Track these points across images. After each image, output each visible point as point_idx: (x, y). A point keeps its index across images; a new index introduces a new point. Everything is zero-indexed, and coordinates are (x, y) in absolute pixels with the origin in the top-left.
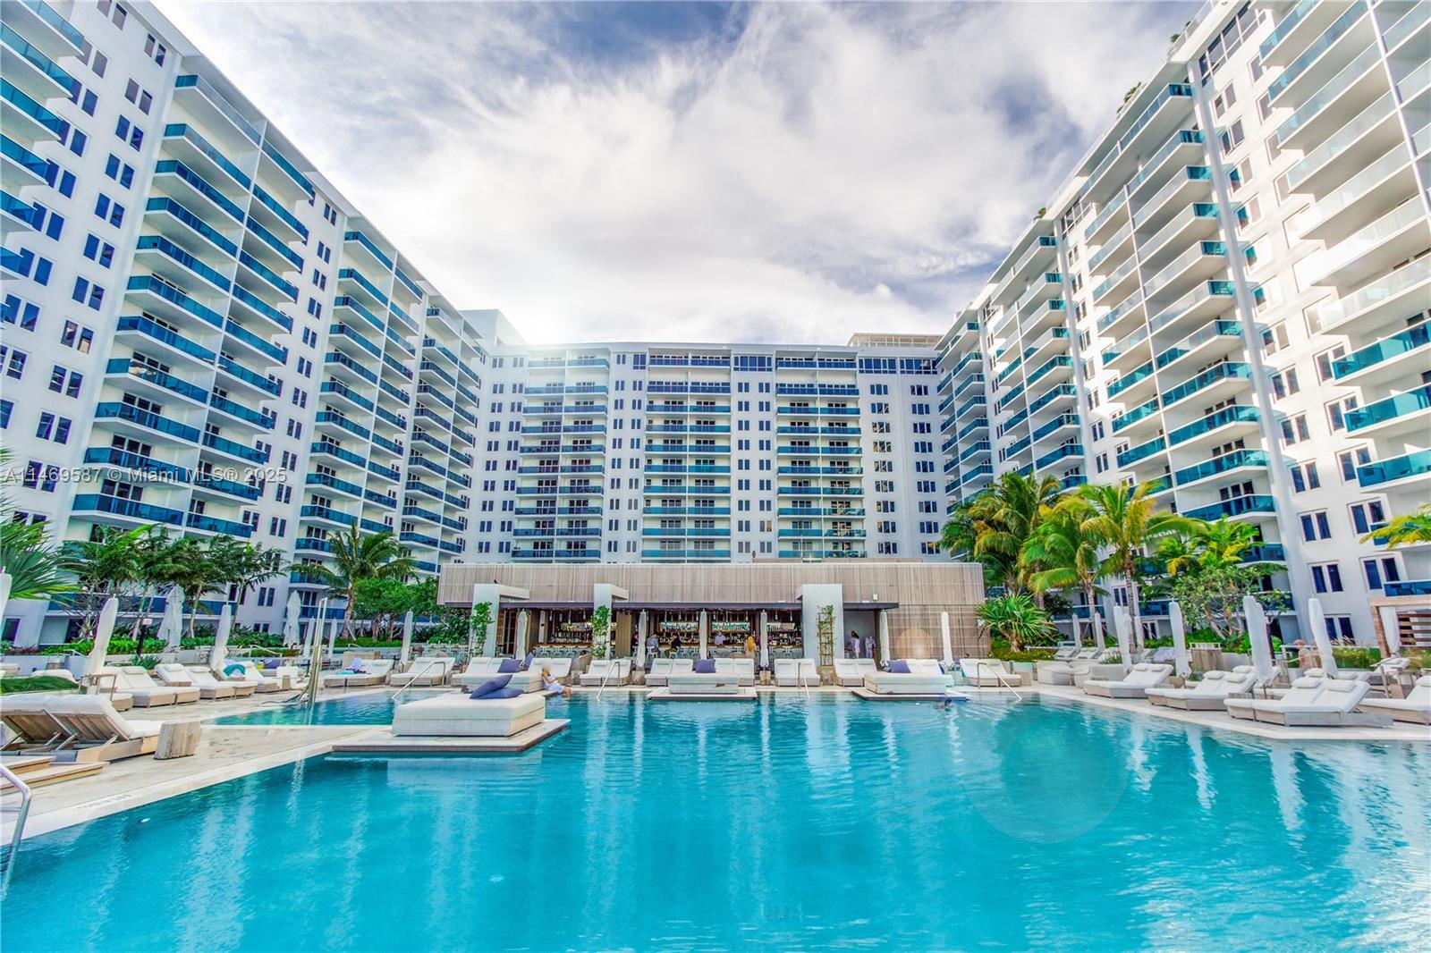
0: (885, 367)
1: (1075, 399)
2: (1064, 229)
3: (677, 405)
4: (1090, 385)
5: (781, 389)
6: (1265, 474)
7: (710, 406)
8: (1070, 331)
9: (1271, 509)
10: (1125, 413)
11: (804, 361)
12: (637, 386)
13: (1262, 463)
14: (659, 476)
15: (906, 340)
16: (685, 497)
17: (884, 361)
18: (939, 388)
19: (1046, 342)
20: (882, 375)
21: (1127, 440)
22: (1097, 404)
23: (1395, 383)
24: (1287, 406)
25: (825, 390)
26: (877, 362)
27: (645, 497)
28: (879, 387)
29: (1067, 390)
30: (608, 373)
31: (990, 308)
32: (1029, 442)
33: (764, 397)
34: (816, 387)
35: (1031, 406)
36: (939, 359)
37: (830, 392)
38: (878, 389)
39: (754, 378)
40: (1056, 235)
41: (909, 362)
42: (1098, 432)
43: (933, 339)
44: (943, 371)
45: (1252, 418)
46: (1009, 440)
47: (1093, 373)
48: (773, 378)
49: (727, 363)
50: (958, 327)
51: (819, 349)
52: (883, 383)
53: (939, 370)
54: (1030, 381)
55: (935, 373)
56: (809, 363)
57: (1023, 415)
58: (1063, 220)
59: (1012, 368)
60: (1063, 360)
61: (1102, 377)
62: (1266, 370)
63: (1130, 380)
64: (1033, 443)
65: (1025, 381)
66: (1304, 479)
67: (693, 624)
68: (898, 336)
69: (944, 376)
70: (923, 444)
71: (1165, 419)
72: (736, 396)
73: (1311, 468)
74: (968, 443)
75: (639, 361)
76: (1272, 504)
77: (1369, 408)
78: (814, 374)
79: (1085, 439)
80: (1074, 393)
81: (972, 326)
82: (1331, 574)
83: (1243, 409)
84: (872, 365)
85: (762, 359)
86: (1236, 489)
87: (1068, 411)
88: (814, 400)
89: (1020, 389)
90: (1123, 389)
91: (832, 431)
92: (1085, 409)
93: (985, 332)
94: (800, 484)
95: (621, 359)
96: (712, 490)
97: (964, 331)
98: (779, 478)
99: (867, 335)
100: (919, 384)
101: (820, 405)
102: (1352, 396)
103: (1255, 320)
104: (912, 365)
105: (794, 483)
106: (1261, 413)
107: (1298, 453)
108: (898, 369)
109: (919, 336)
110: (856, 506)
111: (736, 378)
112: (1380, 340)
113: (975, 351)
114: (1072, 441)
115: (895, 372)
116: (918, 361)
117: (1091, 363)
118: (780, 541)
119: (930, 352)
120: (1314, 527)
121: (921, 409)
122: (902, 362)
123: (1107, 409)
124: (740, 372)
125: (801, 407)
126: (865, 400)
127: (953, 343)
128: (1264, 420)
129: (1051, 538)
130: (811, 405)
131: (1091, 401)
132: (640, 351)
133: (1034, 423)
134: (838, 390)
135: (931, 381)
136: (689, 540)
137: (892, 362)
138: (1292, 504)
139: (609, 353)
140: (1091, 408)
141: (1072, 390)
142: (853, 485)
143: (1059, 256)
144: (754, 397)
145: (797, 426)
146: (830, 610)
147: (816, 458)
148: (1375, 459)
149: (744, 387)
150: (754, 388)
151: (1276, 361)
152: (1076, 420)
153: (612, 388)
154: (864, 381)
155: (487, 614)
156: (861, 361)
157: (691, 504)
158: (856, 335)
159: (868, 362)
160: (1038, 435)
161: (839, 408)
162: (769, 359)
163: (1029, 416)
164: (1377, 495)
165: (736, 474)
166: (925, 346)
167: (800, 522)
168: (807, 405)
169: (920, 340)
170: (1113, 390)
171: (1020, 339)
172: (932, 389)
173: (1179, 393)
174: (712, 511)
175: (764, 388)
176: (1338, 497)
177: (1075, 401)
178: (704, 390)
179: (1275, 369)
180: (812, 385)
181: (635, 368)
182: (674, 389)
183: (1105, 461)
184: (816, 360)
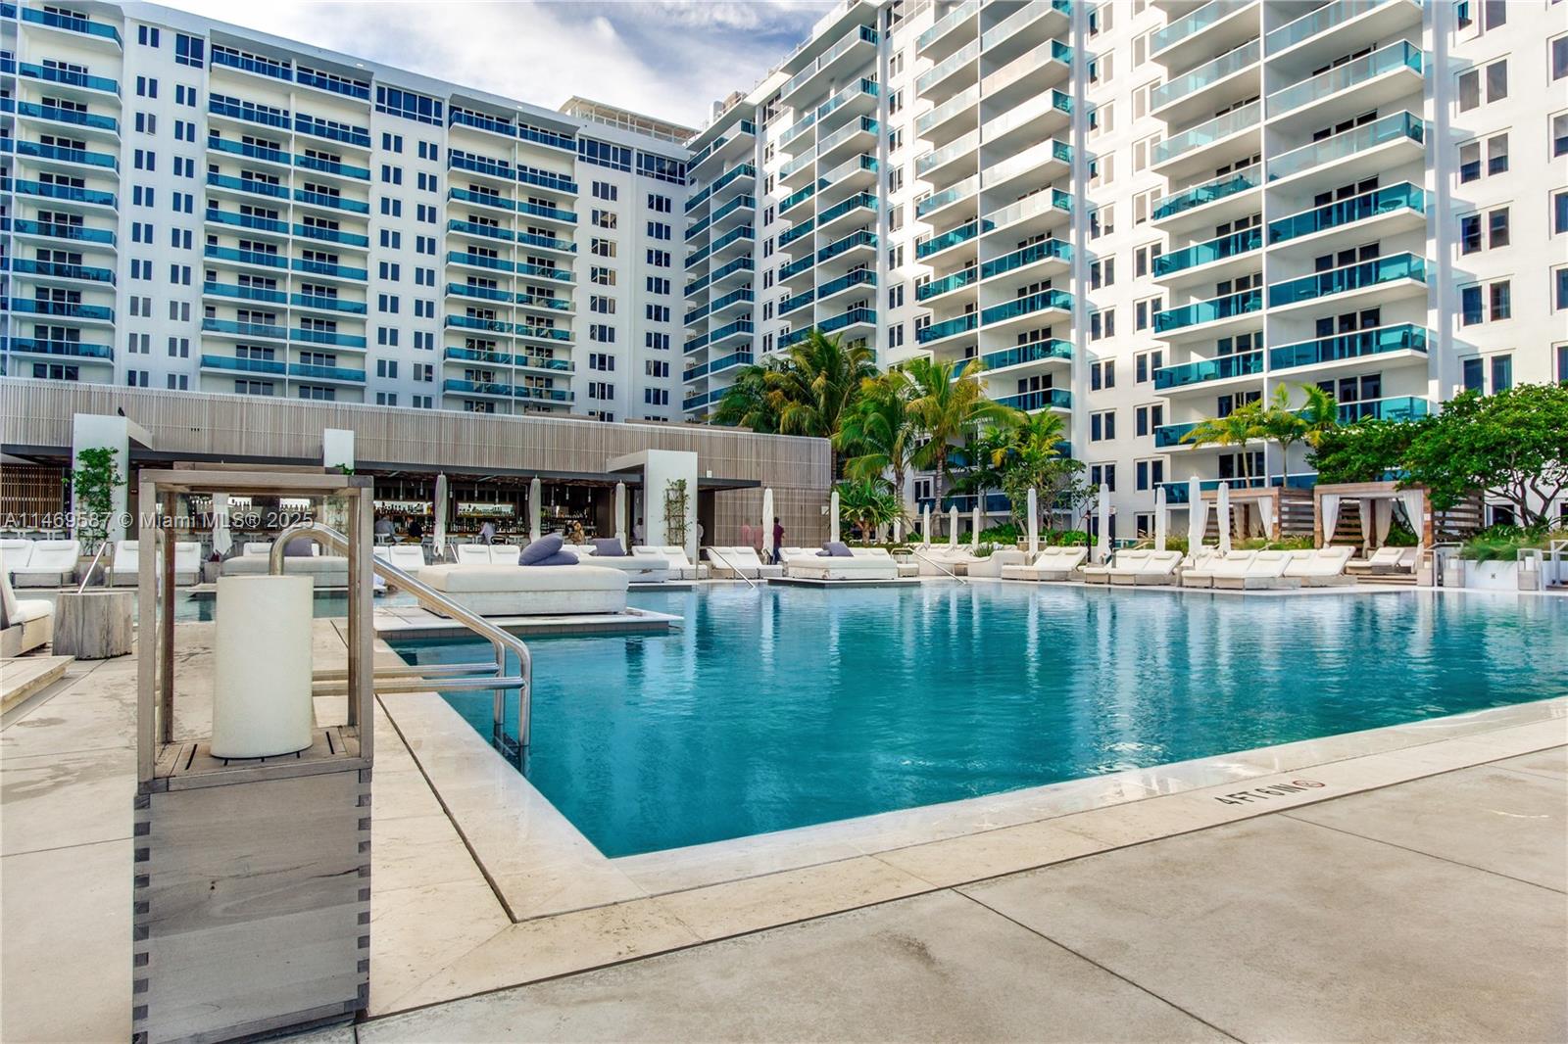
0: (615, 159)
1: (875, 252)
2: (889, 24)
3: (270, 148)
4: (895, 238)
5: (457, 159)
6: (1068, 367)
7: (333, 163)
8: (879, 163)
9: (1067, 405)
10: (932, 280)
11: (493, 118)
12: (185, 95)
13: (1067, 356)
14: (231, 269)
15: (645, 125)
16: (284, 311)
17: (615, 149)
18: (689, 206)
19: (847, 172)
20: (610, 170)
21: (930, 311)
22: (900, 264)
23: (1197, 289)
24: (1100, 299)
25: (527, 175)
26: (605, 147)
27: (205, 302)
28: (605, 186)
29: (868, 239)
30: (121, 56)
31: (773, 107)
32: (812, 299)
33: (428, 167)
34: (511, 167)
35: (820, 252)
36: (691, 165)
37: (534, 180)
38: (604, 191)
39: (414, 132)
40: (879, 29)
41: (649, 157)
42: (896, 297)
43: (684, 133)
44: (692, 182)
45: (1066, 306)
46: (778, 292)
47: (900, 225)
48: (442, 137)
49: (365, 95)
50: (725, 124)
51: (520, 108)
52: (611, 182)
53: (687, 179)
54: (822, 220)
55: (682, 183)
56: (503, 126)
57: (809, 262)
58: (889, 10)
59: (798, 197)
60: (866, 199)
61: (911, 231)
62: (1087, 255)
63: (943, 242)
64: (817, 300)
65: (816, 217)
66: (1102, 377)
67: (426, 506)
68: (634, 116)
69: (695, 190)
70: (658, 281)
71: (983, 293)
72: (379, 157)
73: (1110, 366)
74: (724, 289)
75: (189, 49)
76: (1069, 400)
77: (1171, 312)
78: (510, 147)
79: (880, 306)
80: (875, 245)
81: (747, 127)
82: (1107, 473)
83: (1057, 293)
84: (596, 152)
85: (425, 103)
86: (1035, 381)
87: (863, 266)
88: (510, 188)
89: (809, 226)
90: (934, 251)
91: (533, 241)
92: (885, 267)
93: (763, 140)
94: (480, 315)
95: (149, 36)
96: (333, 305)
97: (734, 133)
98: (448, 302)
99: (591, 104)
100: (660, 194)
101: (516, 197)
102: (1158, 297)
103: (1087, 197)
104: (653, 165)
105: (470, 311)
106: (1074, 301)
107: (1101, 350)
108: (634, 166)
109: (663, 124)
110: (559, 356)
111: (381, 124)
112: (1193, 244)
113: (745, 162)
114: (862, 304)
115: (628, 170)
116: (661, 160)
117: (901, 209)
118: (446, 397)
119: (681, 151)
120: (1103, 427)
121: (659, 231)
122: (639, 155)
123: (912, 270)
124: (386, 115)
125: (488, 194)
126: (585, 203)
127: (716, 147)
128: (1077, 309)
129: (872, 417)
130: (502, 195)
131: (894, 258)
132: (192, 30)
133: (820, 276)
134: (546, 179)
135: (679, 195)
136: (291, 382)
137: (626, 153)
138: (1087, 401)
139: (122, 19)
140: (892, 268)
141: (873, 240)
142: (559, 326)
143: (879, 58)
144: (410, 162)
145: (477, 223)
146: (682, 485)
147: (508, 279)
148: (1167, 364)
149: (393, 143)
150: (410, 147)
151: (1099, 248)
152: (871, 278)
153: (129, 87)
154: (586, 174)
155: (108, 470)
156: (582, 141)
157: (294, 324)
158: (575, 99)
159: (593, 144)
160: (823, 292)
161: (545, 206)
162: (439, 105)
163: (817, 264)
164: (1162, 399)
165: (377, 286)
166: (670, 140)
167: (478, 372)
168: (496, 193)
169: (665, 130)
170: (923, 250)
171: (816, 159)
172: (678, 205)
173: (1000, 265)
174: (332, 340)
175: (427, 151)
176: (1128, 397)
177: (874, 255)
178: (320, 132)
179: (1096, 255)
180: (506, 164)
181: (178, 60)
182: (263, 119)
183: (900, 334)
184: (514, 123)
